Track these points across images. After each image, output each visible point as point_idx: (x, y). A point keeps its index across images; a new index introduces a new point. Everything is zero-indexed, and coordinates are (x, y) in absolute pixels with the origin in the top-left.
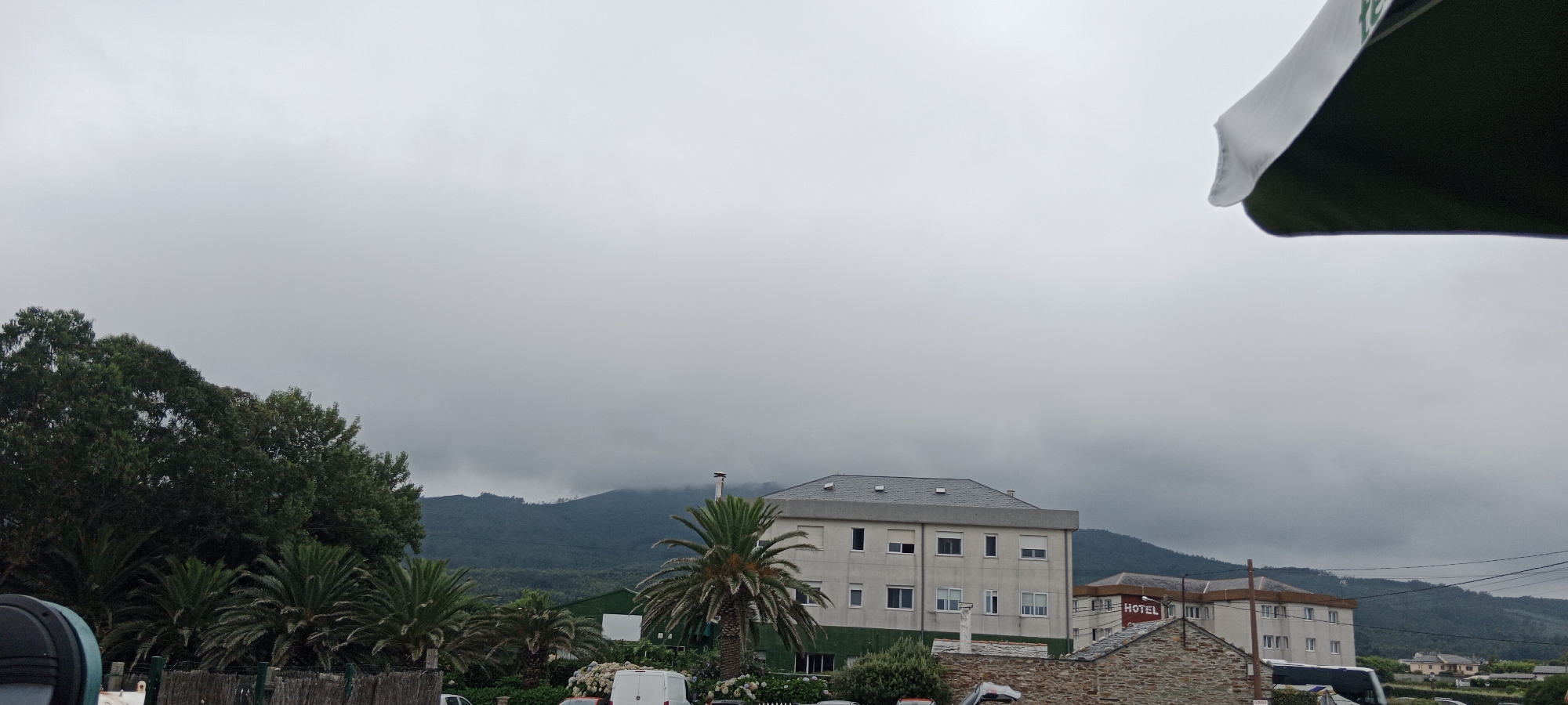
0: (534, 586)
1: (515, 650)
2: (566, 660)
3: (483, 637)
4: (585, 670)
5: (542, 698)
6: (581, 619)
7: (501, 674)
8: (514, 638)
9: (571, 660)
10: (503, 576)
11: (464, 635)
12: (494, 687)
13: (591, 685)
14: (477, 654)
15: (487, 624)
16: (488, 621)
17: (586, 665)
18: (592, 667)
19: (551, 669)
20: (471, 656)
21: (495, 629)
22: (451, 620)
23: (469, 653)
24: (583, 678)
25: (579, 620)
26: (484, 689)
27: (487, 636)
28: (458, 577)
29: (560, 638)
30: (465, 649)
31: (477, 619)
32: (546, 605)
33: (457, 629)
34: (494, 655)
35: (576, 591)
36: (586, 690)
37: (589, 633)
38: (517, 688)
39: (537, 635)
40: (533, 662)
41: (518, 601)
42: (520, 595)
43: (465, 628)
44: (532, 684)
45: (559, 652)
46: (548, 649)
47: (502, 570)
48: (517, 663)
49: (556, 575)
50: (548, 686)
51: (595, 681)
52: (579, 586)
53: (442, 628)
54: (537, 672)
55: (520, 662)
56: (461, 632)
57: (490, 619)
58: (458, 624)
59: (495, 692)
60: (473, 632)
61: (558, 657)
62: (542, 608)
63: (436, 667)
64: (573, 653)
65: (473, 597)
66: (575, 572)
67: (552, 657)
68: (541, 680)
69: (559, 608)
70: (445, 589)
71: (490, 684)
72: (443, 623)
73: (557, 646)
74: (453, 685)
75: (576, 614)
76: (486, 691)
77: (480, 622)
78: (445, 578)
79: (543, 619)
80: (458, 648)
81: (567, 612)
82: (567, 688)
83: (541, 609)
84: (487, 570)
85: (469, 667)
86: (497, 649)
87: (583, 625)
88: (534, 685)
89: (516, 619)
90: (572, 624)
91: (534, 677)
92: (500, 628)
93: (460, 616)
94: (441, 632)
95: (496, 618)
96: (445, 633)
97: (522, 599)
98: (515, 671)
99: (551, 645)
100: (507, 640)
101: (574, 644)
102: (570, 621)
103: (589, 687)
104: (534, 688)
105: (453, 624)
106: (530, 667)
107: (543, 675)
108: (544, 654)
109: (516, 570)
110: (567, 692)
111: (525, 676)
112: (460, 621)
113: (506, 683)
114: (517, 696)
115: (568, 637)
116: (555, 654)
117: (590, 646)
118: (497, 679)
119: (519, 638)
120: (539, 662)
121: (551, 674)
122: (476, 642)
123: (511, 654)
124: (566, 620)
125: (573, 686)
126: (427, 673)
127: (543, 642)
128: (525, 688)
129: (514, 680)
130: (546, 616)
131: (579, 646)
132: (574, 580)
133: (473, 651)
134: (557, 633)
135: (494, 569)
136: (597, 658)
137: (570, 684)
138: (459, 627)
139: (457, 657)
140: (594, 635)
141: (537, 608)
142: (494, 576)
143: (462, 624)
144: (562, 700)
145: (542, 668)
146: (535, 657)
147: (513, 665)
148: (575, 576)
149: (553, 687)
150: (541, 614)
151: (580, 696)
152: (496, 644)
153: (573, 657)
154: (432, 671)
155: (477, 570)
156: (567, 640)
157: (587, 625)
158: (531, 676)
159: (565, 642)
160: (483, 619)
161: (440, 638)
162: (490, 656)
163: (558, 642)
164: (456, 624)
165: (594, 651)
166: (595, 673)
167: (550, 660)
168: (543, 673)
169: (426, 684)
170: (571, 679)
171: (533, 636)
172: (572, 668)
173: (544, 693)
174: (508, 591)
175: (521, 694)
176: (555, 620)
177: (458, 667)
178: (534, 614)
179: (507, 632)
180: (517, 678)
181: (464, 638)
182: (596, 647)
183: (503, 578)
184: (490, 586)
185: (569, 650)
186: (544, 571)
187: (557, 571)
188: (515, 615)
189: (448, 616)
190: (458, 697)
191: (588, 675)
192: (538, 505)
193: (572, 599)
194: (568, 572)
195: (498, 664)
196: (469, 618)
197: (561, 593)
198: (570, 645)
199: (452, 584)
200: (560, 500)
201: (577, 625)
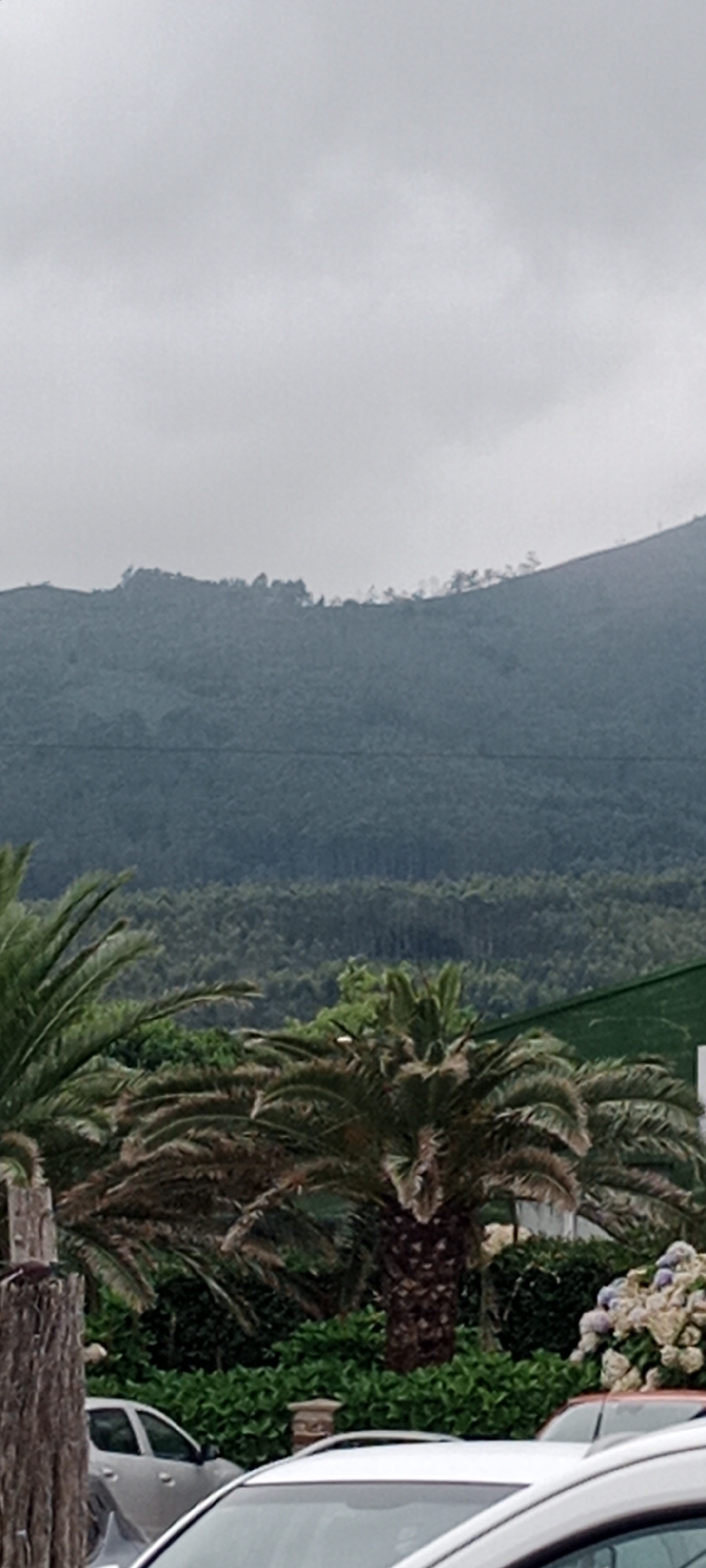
0: (386, 949)
1: (344, 1212)
2: (559, 1245)
3: (204, 1160)
4: (644, 1283)
5: (477, 1400)
6: (602, 1072)
7: (294, 1313)
8: (333, 1161)
9: (579, 1246)
10: (251, 916)
11: (126, 1157)
12: (273, 1363)
13: (678, 1343)
14: (186, 1232)
15: (213, 1106)
16: (217, 1094)
17: (647, 1260)
18: (672, 1265)
19: (498, 1285)
20: (162, 1242)
21: (251, 1124)
22: (66, 1096)
23: (151, 1228)
24: (639, 1312)
25: (600, 1072)
26: (232, 1375)
27: (222, 1157)
28: (66, 929)
29: (529, 1151)
30: (140, 1214)
31: (174, 1087)
32: (456, 1016)
33: (94, 1134)
34: (257, 1233)
35: (566, 964)
36: (655, 1361)
37: (648, 1126)
38: (365, 1366)
39: (430, 1144)
40: (424, 1256)
41: (324, 1015)
42: (332, 993)
43: (124, 1130)
44: (427, 1345)
45: (525, 1210)
46: (478, 1202)
47: (246, 890)
48: (358, 1263)
49: (475, 899)
50: (493, 1354)
51: (690, 1322)
52: (579, 943)
53: (34, 1130)
54: (442, 1298)
55: (370, 1265)
56: (111, 1148)
57: (226, 1083)
58: (98, 1110)
59: (279, 1383)
60: (162, 1139)
61: (524, 1234)
62: (436, 1031)
63: (50, 1258)
64: (586, 1212)
65: (136, 1006)
66: (558, 884)
67: (498, 1236)
68: (460, 1329)
69: (508, 1031)
70: (25, 970)
71: (253, 1354)
72: (37, 1111)
73: (517, 1187)
74: (103, 1362)
75: (585, 1052)
76: (242, 1380)
77: (185, 1099)
78: (24, 928)
79: (447, 1078)
80: (105, 1213)
81: (540, 1044)
82: (576, 1356)
83: (434, 1036)
84: (184, 898)
85: (159, 1289)
86: (270, 1209)
87: (616, 1092)
88: (437, 1350)
89: (333, 1081)
90: (572, 1091)
91: (432, 1316)
92: (272, 1127)
93: (100, 1081)
94: (32, 1146)
95: (251, 1082)
96: (46, 1153)
97: (343, 1008)
98: (350, 1292)
99: (490, 1182)
100: (303, 1168)
101: (589, 1174)
102: (567, 1078)
103: (668, 1352)
104: (438, 1360)
105: (77, 1114)
106: (410, 1273)
107: (468, 1312)
108: (465, 1222)
109: (306, 888)
110: (576, 1374)
111: (395, 1317)
112: (105, 1099)
113: (317, 1350)
114: (371, 1394)
115: (558, 1146)
116: (511, 1219)
117: (659, 1181)
118: (280, 1331)
119: (353, 1159)
120: (445, 1256)
121: (503, 1304)
122: (174, 1182)
123: (329, 1229)
124: (545, 1077)
125: (601, 1348)
126: (18, 1281)
127: (456, 1171)
128: (400, 1361)
129: (350, 1333)
130: (457, 1065)
131: (609, 1183)
132: (550, 917)
133: (167, 1219)
134: (514, 1132)
135: (214, 891)
136: (690, 1229)
137: (587, 1342)
138: (103, 1124)
139: (110, 1249)
140: (667, 1131)
141: (415, 1033)
142: (215, 917)
143: (113, 1114)
144: (560, 1405)
145: (461, 1278)
146: (429, 1234)
147: (340, 1273)
148: (560, 903)
149: (516, 1358)
150: (437, 1057)
151: (636, 1388)
152: (259, 1189)
153: (590, 1231)
154: (35, 1273)
155: (139, 896)
156: (557, 1159)
157: (636, 1091)
158: (418, 1312)
159: (551, 1170)
160: (196, 1087)
161: (30, 1175)
162: (245, 1239)
163: (520, 1167)
164: (86, 1114)
165: (674, 1201)
166: (688, 1292)
167: (491, 1247)
168: (465, 1303)
169: (20, 1324)
170: (590, 1319)
171: (411, 1148)
172: (588, 1277)
173: (480, 1382)
174: (279, 976)
175: (385, 1389)
176: (496, 1080)
177: (117, 1288)
178: (406, 1059)
179: (302, 1139)
180: (362, 1326)
181: (126, 1170)
182: (686, 1186)
183: (251, 923)
184: (205, 961)
185: (570, 1198)
186: (420, 888)
187: (479, 886)
188: (325, 1063)
189: (51, 1082)
190: (130, 1407)
191: (656, 1299)
192: (369, 606)
193: (552, 994)
194: (526, 887)
195: (277, 1269)
196: (138, 1088)
197: (504, 978)
198: (574, 1183)
199: (52, 948)
200: (459, 578)
201: (594, 1096)
